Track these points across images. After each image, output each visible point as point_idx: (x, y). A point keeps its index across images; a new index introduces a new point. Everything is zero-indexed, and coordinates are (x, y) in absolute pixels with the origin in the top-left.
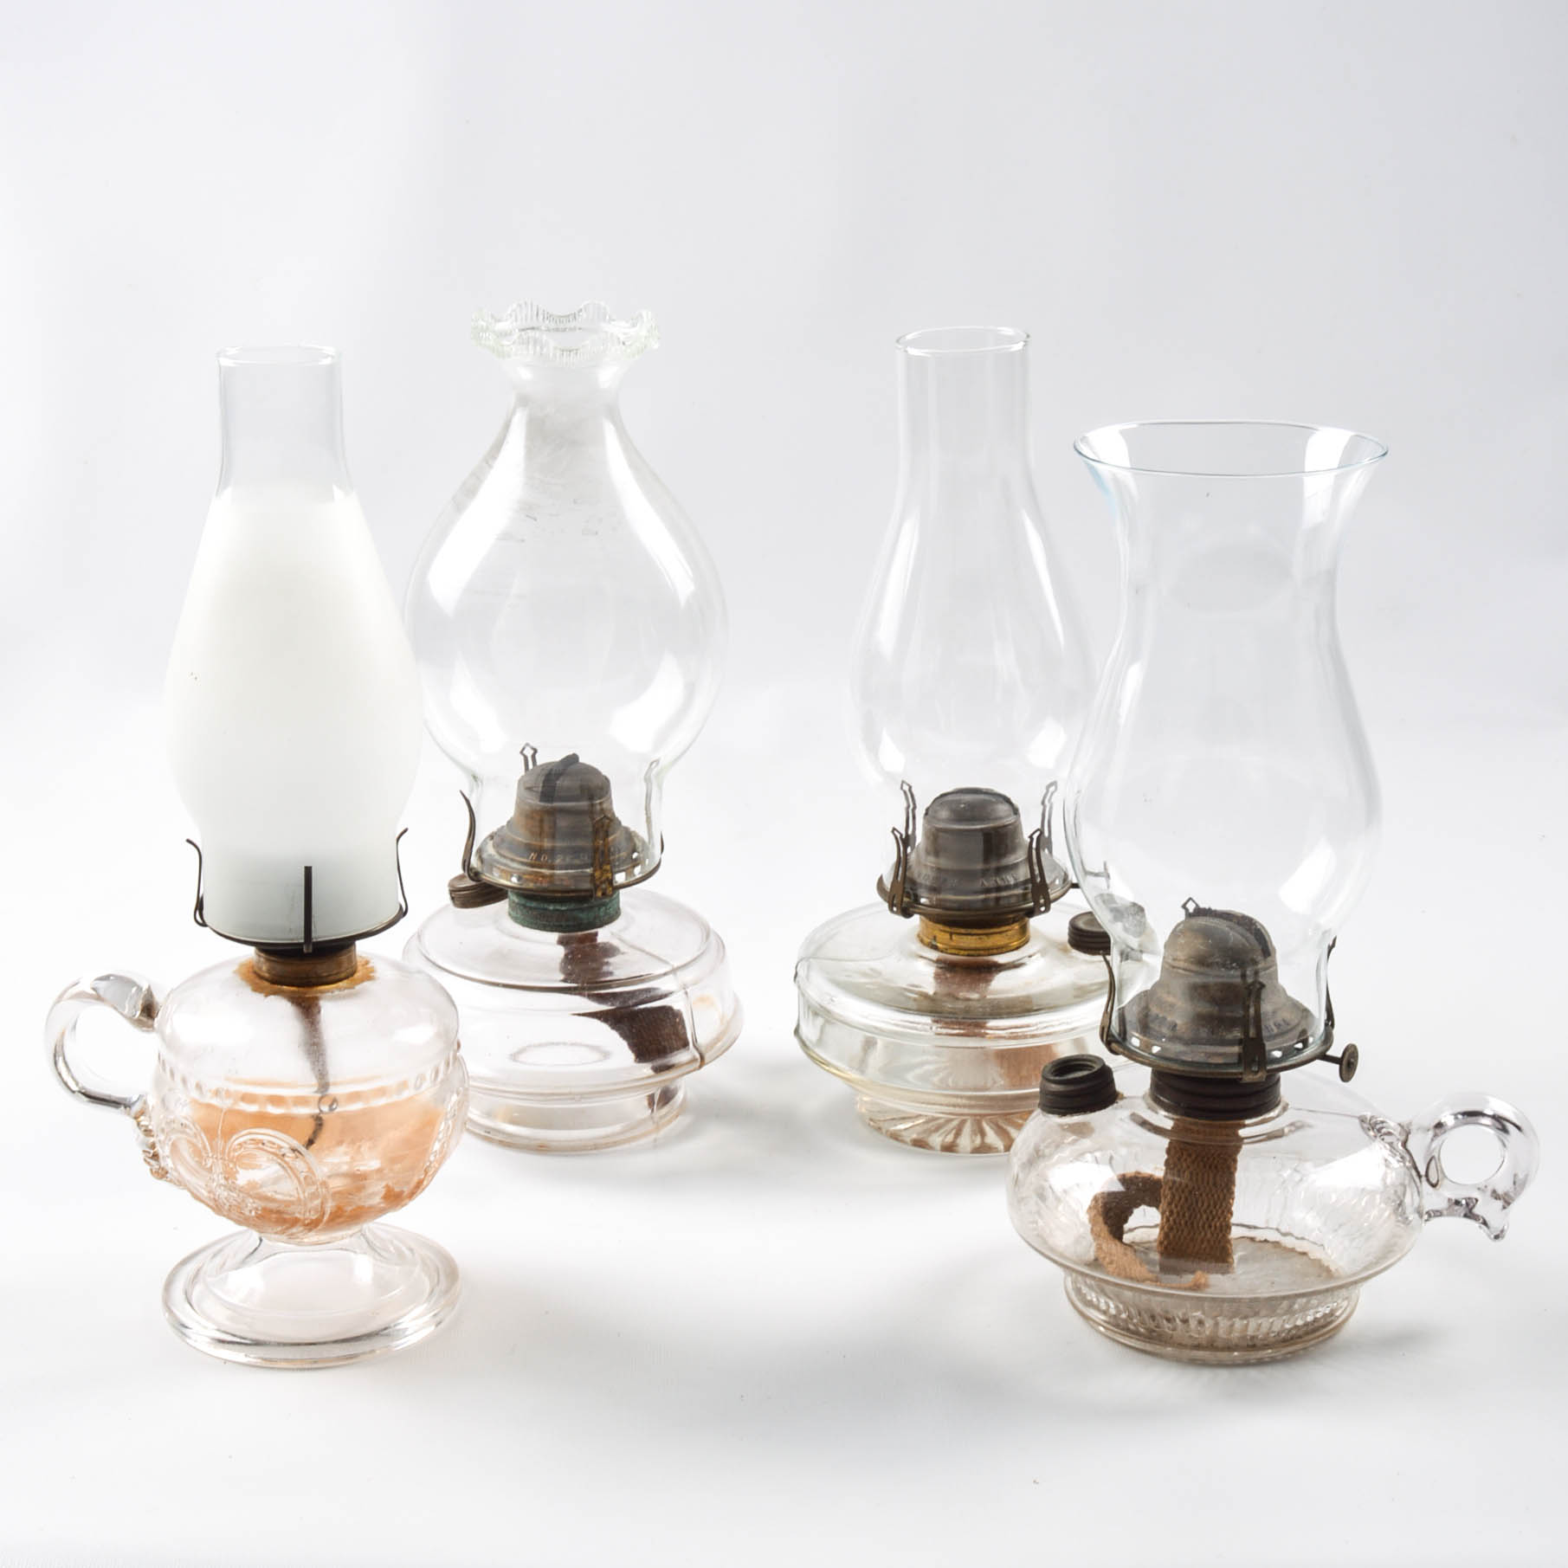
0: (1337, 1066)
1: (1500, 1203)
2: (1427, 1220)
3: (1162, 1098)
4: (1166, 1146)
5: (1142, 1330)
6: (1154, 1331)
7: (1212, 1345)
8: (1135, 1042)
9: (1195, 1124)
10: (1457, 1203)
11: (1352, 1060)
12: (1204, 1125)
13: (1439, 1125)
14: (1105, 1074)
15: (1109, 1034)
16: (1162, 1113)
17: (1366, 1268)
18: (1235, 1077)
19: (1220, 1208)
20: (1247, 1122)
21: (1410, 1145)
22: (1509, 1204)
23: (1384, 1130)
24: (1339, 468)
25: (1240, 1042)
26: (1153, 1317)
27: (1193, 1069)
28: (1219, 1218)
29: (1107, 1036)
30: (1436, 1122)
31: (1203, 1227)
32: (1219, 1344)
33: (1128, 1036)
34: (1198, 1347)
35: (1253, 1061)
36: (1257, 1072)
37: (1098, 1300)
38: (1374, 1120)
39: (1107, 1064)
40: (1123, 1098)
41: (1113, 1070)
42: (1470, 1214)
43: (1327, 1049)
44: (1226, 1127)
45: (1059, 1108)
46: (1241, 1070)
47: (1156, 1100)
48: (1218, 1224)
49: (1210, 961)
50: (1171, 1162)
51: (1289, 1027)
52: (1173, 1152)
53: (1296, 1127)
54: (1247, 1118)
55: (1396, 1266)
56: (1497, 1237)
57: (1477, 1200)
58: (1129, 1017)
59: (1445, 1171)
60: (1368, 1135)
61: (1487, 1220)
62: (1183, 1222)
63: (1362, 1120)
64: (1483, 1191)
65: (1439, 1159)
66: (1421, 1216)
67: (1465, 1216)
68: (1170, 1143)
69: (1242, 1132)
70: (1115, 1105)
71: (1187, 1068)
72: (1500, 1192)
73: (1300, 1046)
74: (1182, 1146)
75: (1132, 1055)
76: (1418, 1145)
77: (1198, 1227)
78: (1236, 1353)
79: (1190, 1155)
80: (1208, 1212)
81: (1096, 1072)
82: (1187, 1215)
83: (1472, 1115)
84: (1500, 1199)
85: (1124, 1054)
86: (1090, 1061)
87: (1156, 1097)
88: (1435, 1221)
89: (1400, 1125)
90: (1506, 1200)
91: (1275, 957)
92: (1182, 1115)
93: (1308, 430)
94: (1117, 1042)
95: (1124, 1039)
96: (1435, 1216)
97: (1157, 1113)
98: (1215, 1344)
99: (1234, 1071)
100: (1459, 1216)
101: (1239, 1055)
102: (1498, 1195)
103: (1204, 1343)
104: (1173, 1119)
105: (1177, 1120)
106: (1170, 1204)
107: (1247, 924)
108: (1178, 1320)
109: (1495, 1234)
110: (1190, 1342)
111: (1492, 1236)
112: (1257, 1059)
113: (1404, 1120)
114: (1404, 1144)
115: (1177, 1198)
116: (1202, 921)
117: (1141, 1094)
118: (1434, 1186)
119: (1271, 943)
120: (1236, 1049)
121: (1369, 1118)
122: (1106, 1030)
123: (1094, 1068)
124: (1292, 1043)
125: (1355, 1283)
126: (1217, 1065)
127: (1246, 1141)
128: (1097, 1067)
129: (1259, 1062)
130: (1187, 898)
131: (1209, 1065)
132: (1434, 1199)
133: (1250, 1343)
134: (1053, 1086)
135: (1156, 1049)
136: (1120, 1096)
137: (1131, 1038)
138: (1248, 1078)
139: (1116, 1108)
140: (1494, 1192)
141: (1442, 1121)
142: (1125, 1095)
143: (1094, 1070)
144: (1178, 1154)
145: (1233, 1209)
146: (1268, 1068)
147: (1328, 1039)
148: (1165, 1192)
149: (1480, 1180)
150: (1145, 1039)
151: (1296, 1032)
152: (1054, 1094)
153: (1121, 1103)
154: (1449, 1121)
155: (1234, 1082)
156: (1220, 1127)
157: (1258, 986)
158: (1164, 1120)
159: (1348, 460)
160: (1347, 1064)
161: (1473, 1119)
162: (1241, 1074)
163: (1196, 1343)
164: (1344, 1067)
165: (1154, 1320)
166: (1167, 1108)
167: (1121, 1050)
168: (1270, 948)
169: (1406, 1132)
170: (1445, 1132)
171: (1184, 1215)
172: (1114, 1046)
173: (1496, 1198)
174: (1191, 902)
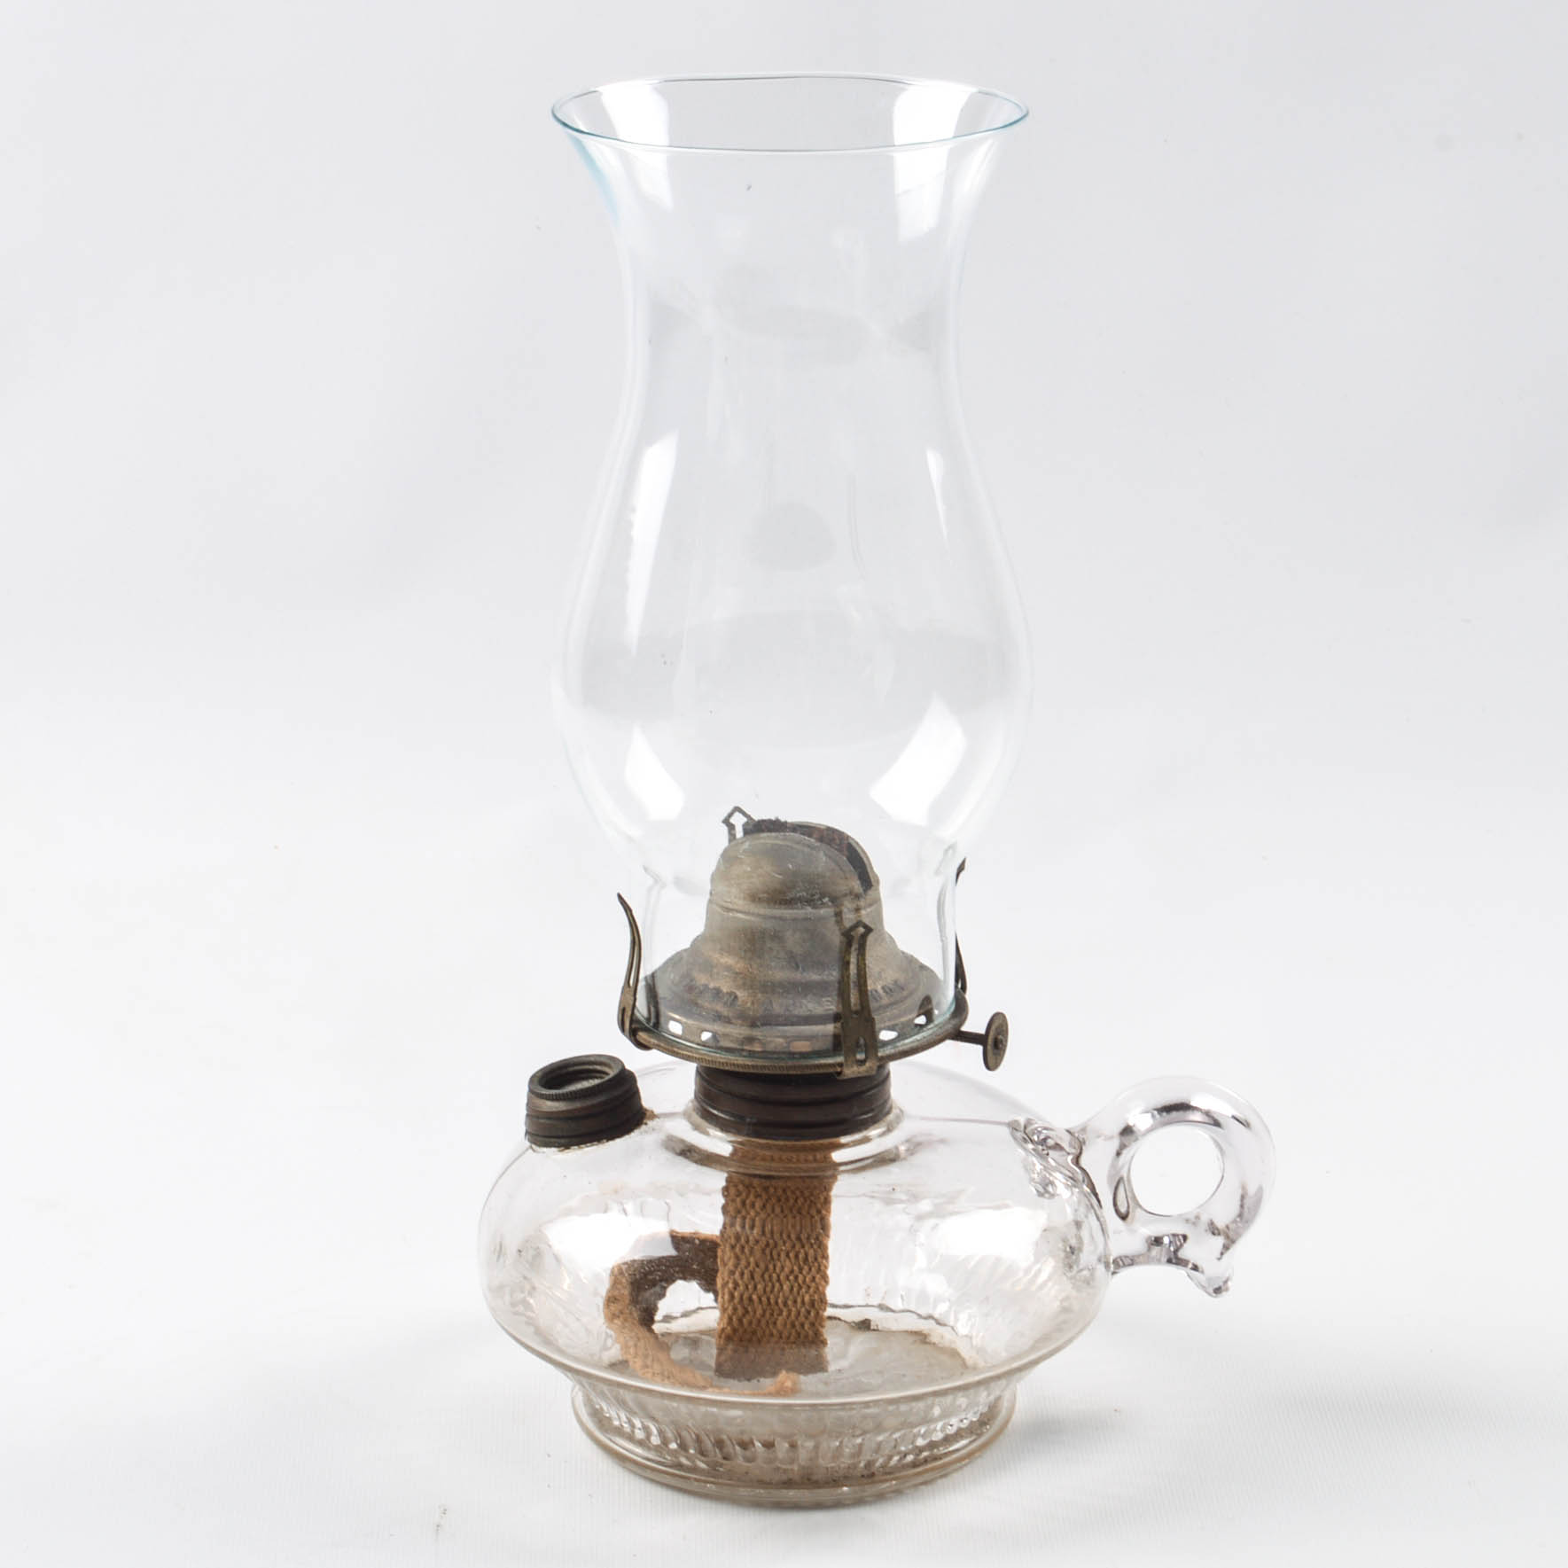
0: (980, 1048)
1: (1219, 1241)
2: (1114, 1273)
3: (715, 1112)
4: (724, 1184)
5: (703, 1466)
6: (721, 1465)
7: (809, 1479)
8: (675, 1028)
9: (769, 1147)
10: (1157, 1241)
11: (1000, 1037)
12: (781, 1149)
13: (1127, 1131)
14: (624, 1083)
15: (633, 1020)
16: (716, 1132)
17: (1033, 1349)
18: (831, 1070)
19: (808, 1273)
20: (844, 1140)
21: (1084, 1162)
22: (1233, 1242)
23: (1050, 1142)
24: (954, 137)
25: (836, 1018)
26: (719, 1444)
27: (766, 1063)
28: (809, 1287)
29: (632, 1021)
30: (1122, 1126)
31: (785, 1304)
32: (819, 1475)
33: (662, 1020)
34: (789, 1484)
35: (857, 1045)
36: (862, 1062)
37: (630, 1422)
38: (1033, 1127)
39: (628, 1067)
40: (653, 1116)
41: (637, 1075)
42: (1175, 1260)
43: (962, 1023)
44: (814, 1149)
45: (558, 1137)
46: (840, 1059)
47: (707, 1116)
48: (807, 1298)
49: (790, 896)
50: (731, 1209)
51: (905, 993)
52: (732, 1191)
53: (915, 1146)
54: (845, 1133)
55: (1076, 1343)
56: (1218, 1291)
57: (1185, 1237)
58: (662, 992)
59: (1139, 1198)
60: (1025, 1149)
61: (1199, 1264)
62: (754, 1297)
63: (1013, 1127)
64: (1194, 1224)
65: (1129, 1181)
66: (1107, 1265)
67: (1169, 1261)
68: (728, 1180)
69: (837, 1156)
70: (643, 1127)
71: (760, 1062)
72: (1220, 1224)
73: (922, 1020)
74: (747, 1180)
75: (671, 1047)
76: (1097, 1161)
77: (777, 1303)
78: (845, 1489)
79: (758, 1196)
80: (791, 1278)
81: (610, 1080)
82: (759, 1286)
83: (1175, 1110)
84: (1219, 1234)
85: (659, 1048)
86: (601, 1064)
87: (706, 1110)
88: (1125, 1273)
89: (1068, 1131)
90: (1229, 1238)
91: (877, 889)
92: (748, 1135)
93: (893, 85)
94: (646, 1030)
95: (657, 1024)
96: (1124, 1265)
97: (707, 1134)
98: (814, 1478)
99: (830, 1061)
100: (1159, 1261)
101: (836, 1037)
102: (1217, 1229)
103: (796, 1478)
104: (731, 1142)
105: (740, 1143)
106: (732, 1273)
107: (832, 839)
108: (758, 1444)
109: (1216, 1286)
110: (777, 1478)
111: (1211, 1291)
112: (862, 1041)
113: (1074, 1122)
114: (1077, 1161)
115: (743, 1263)
116: (766, 839)
117: (680, 1108)
118: (1124, 1217)
119: (872, 868)
120: (830, 1028)
121: (1022, 1124)
122: (629, 1013)
123: (607, 1074)
124: (910, 1017)
125: (1020, 1369)
126: (804, 1055)
127: (842, 1168)
128: (612, 1073)
129: (866, 1045)
130: (729, 809)
131: (792, 1055)
132: (1126, 1239)
133: (866, 1473)
134: (549, 1103)
135: (706, 1036)
136: (648, 1114)
137: (667, 1023)
138: (851, 1071)
139: (646, 1132)
140: (1212, 1224)
141: (1131, 1124)
142: (657, 1111)
143: (607, 1078)
144: (740, 1194)
145: (829, 1272)
146: (880, 1054)
147: (960, 1008)
148: (725, 1256)
149: (1187, 1207)
150: (690, 1022)
151: (917, 998)
152: (550, 1116)
153: (651, 1123)
154: (1142, 1122)
155: (830, 1078)
156: (804, 1149)
157: (861, 930)
158: (719, 1143)
159: (970, 123)
160: (993, 1043)
161: (1174, 1114)
162: (841, 1065)
163: (784, 1477)
164: (989, 1047)
165: (721, 1449)
166: (724, 1126)
167: (653, 1041)
168: (871, 875)
169: (1080, 1146)
170: (1137, 1139)
171: (755, 1287)
172: (642, 1036)
173: (1214, 1234)
174: (737, 814)
